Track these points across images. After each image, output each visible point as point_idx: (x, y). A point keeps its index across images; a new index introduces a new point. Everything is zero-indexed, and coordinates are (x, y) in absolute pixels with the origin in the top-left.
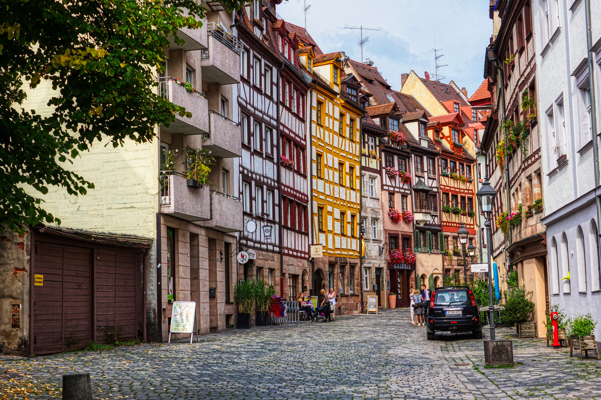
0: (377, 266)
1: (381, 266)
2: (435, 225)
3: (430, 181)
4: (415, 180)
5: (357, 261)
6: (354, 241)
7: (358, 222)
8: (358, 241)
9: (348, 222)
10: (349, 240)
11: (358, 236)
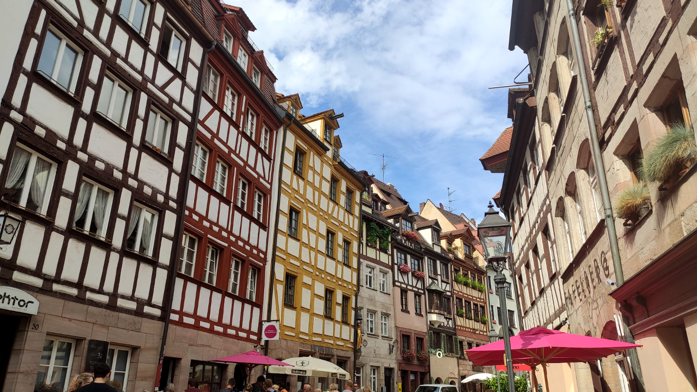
0: (387, 366)
1: (392, 366)
2: (449, 328)
3: (444, 285)
4: (428, 281)
5: (351, 354)
6: (346, 329)
7: (354, 306)
8: (353, 330)
9: (337, 303)
10: (338, 326)
11: (353, 323)
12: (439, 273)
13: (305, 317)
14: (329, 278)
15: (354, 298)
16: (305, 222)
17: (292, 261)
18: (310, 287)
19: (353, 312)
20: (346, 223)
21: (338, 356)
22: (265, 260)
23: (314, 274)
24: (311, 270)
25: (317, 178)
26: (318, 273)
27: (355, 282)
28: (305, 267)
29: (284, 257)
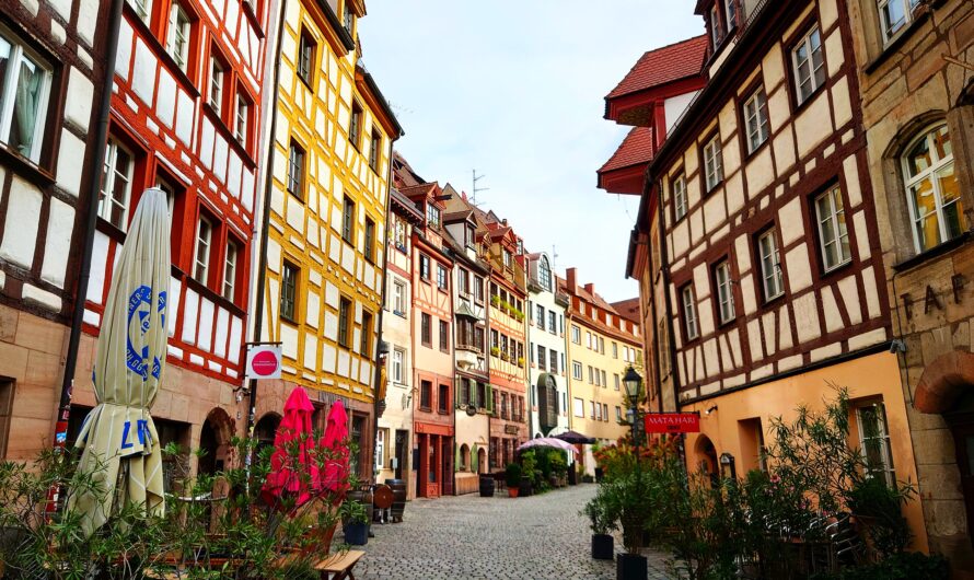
0: (399, 427)
2: (481, 373)
3: (477, 308)
4: (458, 303)
5: (369, 408)
6: (366, 365)
7: (376, 330)
8: (374, 369)
9: (355, 323)
10: (355, 361)
11: (374, 359)
12: (471, 290)
13: (311, 341)
14: (345, 279)
15: (377, 316)
16: (313, 172)
17: (293, 240)
18: (320, 290)
19: (375, 340)
20: (370, 189)
21: (354, 411)
22: (251, 230)
23: (324, 268)
24: (320, 260)
25: (333, 97)
26: (330, 268)
27: (379, 291)
28: (312, 254)
29: (282, 230)
